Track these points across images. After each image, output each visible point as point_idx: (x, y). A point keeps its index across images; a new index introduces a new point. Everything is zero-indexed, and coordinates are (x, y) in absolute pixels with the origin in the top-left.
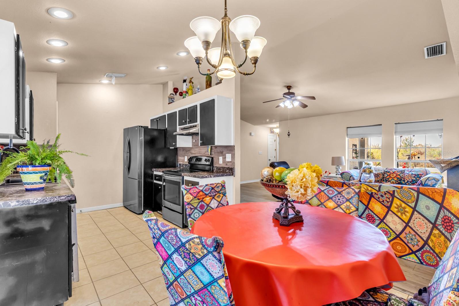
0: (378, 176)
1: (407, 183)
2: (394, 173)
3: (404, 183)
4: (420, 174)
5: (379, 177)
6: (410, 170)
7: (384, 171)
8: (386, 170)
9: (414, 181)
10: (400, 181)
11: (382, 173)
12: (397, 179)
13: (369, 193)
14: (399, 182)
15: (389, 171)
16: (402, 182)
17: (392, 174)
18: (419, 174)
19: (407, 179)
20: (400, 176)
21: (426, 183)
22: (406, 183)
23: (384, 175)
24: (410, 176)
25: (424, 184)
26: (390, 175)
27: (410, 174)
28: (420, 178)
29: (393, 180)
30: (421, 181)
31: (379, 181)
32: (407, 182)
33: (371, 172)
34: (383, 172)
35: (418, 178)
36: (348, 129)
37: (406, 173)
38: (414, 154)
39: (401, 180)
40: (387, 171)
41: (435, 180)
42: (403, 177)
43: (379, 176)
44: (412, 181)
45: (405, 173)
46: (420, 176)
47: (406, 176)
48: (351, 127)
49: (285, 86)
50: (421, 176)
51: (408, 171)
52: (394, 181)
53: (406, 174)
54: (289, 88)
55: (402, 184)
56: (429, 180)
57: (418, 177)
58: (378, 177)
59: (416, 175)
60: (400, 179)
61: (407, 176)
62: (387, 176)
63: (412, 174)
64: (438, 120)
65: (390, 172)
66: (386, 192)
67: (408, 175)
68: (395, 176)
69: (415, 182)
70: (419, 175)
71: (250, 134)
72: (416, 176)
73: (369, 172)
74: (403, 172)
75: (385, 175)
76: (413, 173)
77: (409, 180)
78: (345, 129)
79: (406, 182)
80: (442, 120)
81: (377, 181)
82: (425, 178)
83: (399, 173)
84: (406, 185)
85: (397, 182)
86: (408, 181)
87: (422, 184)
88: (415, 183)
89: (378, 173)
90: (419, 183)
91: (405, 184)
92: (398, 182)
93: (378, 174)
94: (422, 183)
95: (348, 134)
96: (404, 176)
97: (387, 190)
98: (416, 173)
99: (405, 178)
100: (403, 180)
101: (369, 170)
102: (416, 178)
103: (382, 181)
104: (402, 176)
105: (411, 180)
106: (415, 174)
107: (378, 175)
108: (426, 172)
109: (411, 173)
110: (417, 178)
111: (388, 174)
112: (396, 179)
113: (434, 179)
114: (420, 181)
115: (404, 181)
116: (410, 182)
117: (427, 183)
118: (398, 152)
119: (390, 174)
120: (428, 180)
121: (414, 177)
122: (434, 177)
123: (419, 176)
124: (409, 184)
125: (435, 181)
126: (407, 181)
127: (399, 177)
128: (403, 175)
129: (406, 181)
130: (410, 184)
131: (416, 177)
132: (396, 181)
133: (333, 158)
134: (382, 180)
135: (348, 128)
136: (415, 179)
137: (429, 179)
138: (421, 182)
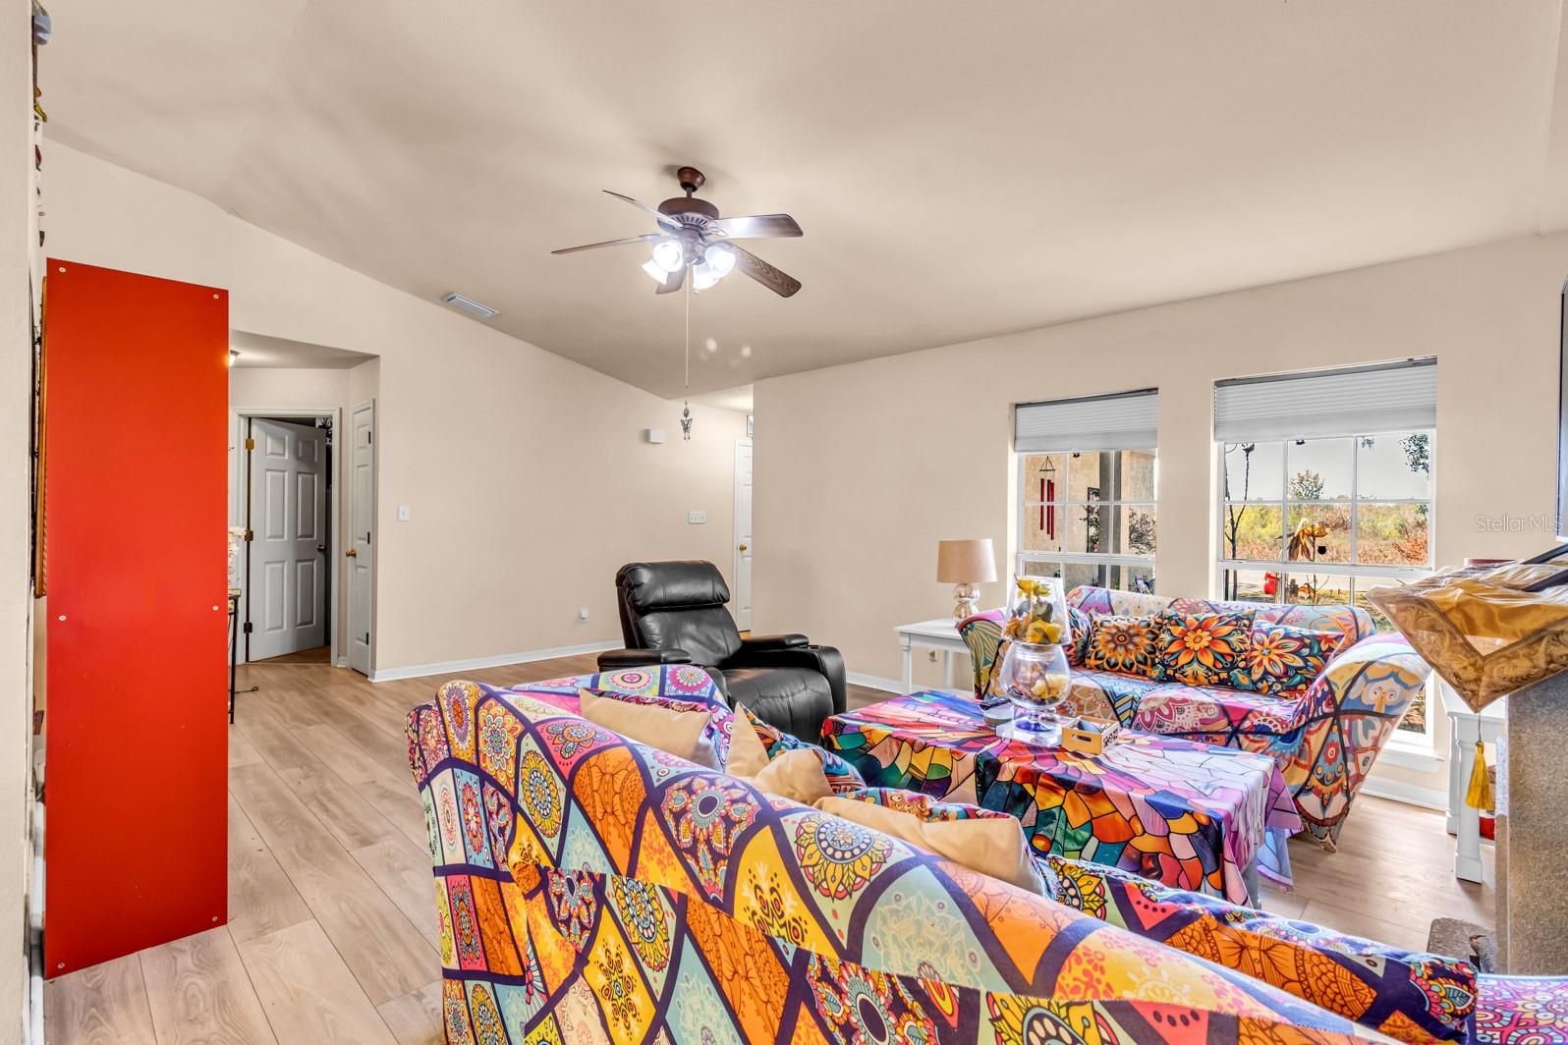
0: (1131, 642)
1: (1260, 685)
2: (1202, 626)
3: (1245, 681)
4: (1325, 636)
5: (1136, 645)
6: (1279, 615)
7: (1161, 617)
8: (1170, 612)
9: (1294, 676)
10: (1228, 670)
11: (1149, 625)
12: (1216, 659)
13: (780, 942)
14: (1224, 675)
15: (1182, 615)
16: (1240, 676)
17: (1195, 630)
18: (1318, 639)
19: (1261, 663)
20: (1228, 643)
21: (1352, 695)
22: (1254, 683)
23: (1156, 637)
24: (1277, 647)
25: (1342, 701)
26: (1181, 639)
27: (1278, 637)
28: (1325, 657)
29: (1195, 665)
30: (1327, 680)
31: (1132, 665)
32: (1261, 680)
33: (1046, 640)
34: (1152, 618)
35: (1314, 656)
36: (1019, 410)
37: (1261, 631)
38: (1309, 529)
39: (1234, 666)
40: (1170, 618)
41: (1398, 681)
42: (1241, 651)
43: (1136, 640)
44: (1286, 674)
45: (1254, 628)
46: (1324, 647)
47: (1256, 646)
48: (1029, 404)
49: (668, 169)
50: (1331, 650)
51: (1270, 618)
52: (1201, 671)
53: (1257, 636)
54: (687, 178)
55: (1235, 687)
56: (1366, 678)
57: (1316, 651)
58: (1131, 647)
59: (1307, 641)
60: (1230, 659)
61: (1262, 644)
62: (1171, 642)
63: (1287, 636)
64: (1413, 363)
65: (1184, 620)
66: (903, 992)
67: (1267, 642)
68: (1205, 643)
69: (1298, 678)
70: (1319, 642)
71: (646, 436)
72: (1304, 646)
73: (1039, 637)
74: (1246, 622)
75: (1162, 636)
76: (1294, 630)
77: (1269, 669)
78: (1007, 410)
79: (1256, 676)
80: (1433, 362)
81: (1124, 665)
82: (1350, 667)
83: (1227, 629)
84: (1257, 691)
85: (1216, 678)
86: (1266, 672)
87: (1333, 698)
88: (1302, 687)
89: (1129, 627)
90: (1316, 691)
91: (1251, 686)
92: (1216, 674)
93: (1132, 632)
94: (1331, 692)
95: (1018, 435)
96: (1247, 646)
97: (913, 973)
98: (1306, 632)
99: (1254, 653)
100: (1242, 664)
101: (1039, 624)
102: (1306, 661)
103: (1148, 669)
104: (1238, 647)
105: (1279, 670)
106: (1301, 639)
107: (1132, 636)
108: (1354, 625)
109: (1281, 630)
110: (1313, 661)
111: (1177, 631)
112: (1209, 660)
113: (1395, 674)
114: (1321, 684)
115: (1248, 670)
116: (1278, 678)
117: (1360, 697)
118: (1233, 524)
119: (1184, 634)
120: (1361, 678)
121: (1296, 652)
122: (1391, 661)
123: (1320, 650)
124: (1270, 687)
125: (1398, 687)
126: (1261, 671)
127: (1224, 648)
128: (1242, 642)
129: (1257, 674)
130: (1277, 687)
131: (1306, 651)
132: (1208, 668)
133: (943, 545)
134: (1145, 664)
135: (1018, 406)
136: (1299, 663)
137: (1369, 673)
138: (1326, 688)
